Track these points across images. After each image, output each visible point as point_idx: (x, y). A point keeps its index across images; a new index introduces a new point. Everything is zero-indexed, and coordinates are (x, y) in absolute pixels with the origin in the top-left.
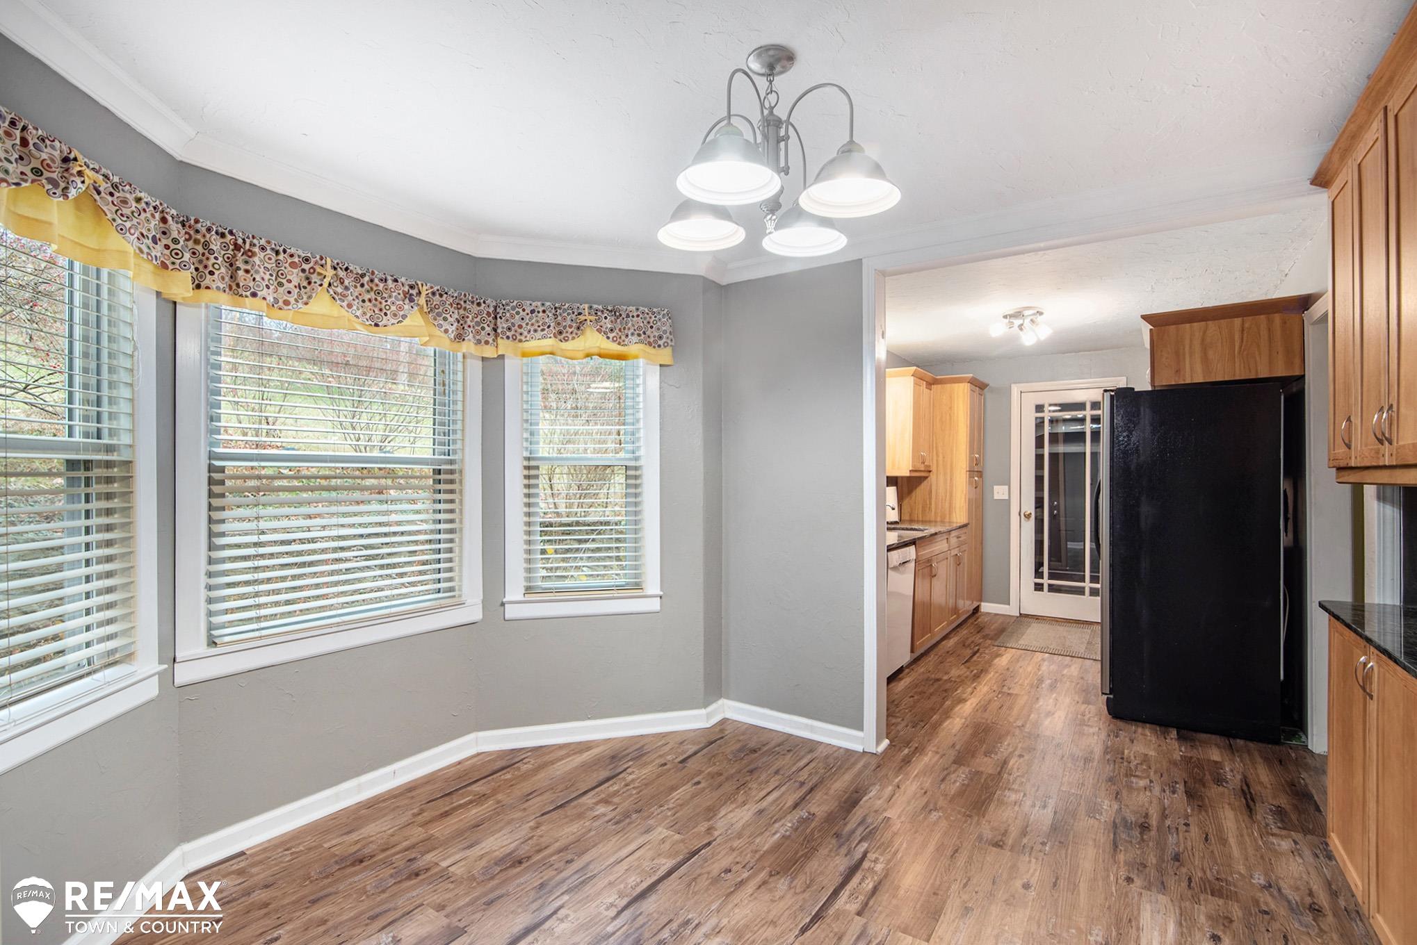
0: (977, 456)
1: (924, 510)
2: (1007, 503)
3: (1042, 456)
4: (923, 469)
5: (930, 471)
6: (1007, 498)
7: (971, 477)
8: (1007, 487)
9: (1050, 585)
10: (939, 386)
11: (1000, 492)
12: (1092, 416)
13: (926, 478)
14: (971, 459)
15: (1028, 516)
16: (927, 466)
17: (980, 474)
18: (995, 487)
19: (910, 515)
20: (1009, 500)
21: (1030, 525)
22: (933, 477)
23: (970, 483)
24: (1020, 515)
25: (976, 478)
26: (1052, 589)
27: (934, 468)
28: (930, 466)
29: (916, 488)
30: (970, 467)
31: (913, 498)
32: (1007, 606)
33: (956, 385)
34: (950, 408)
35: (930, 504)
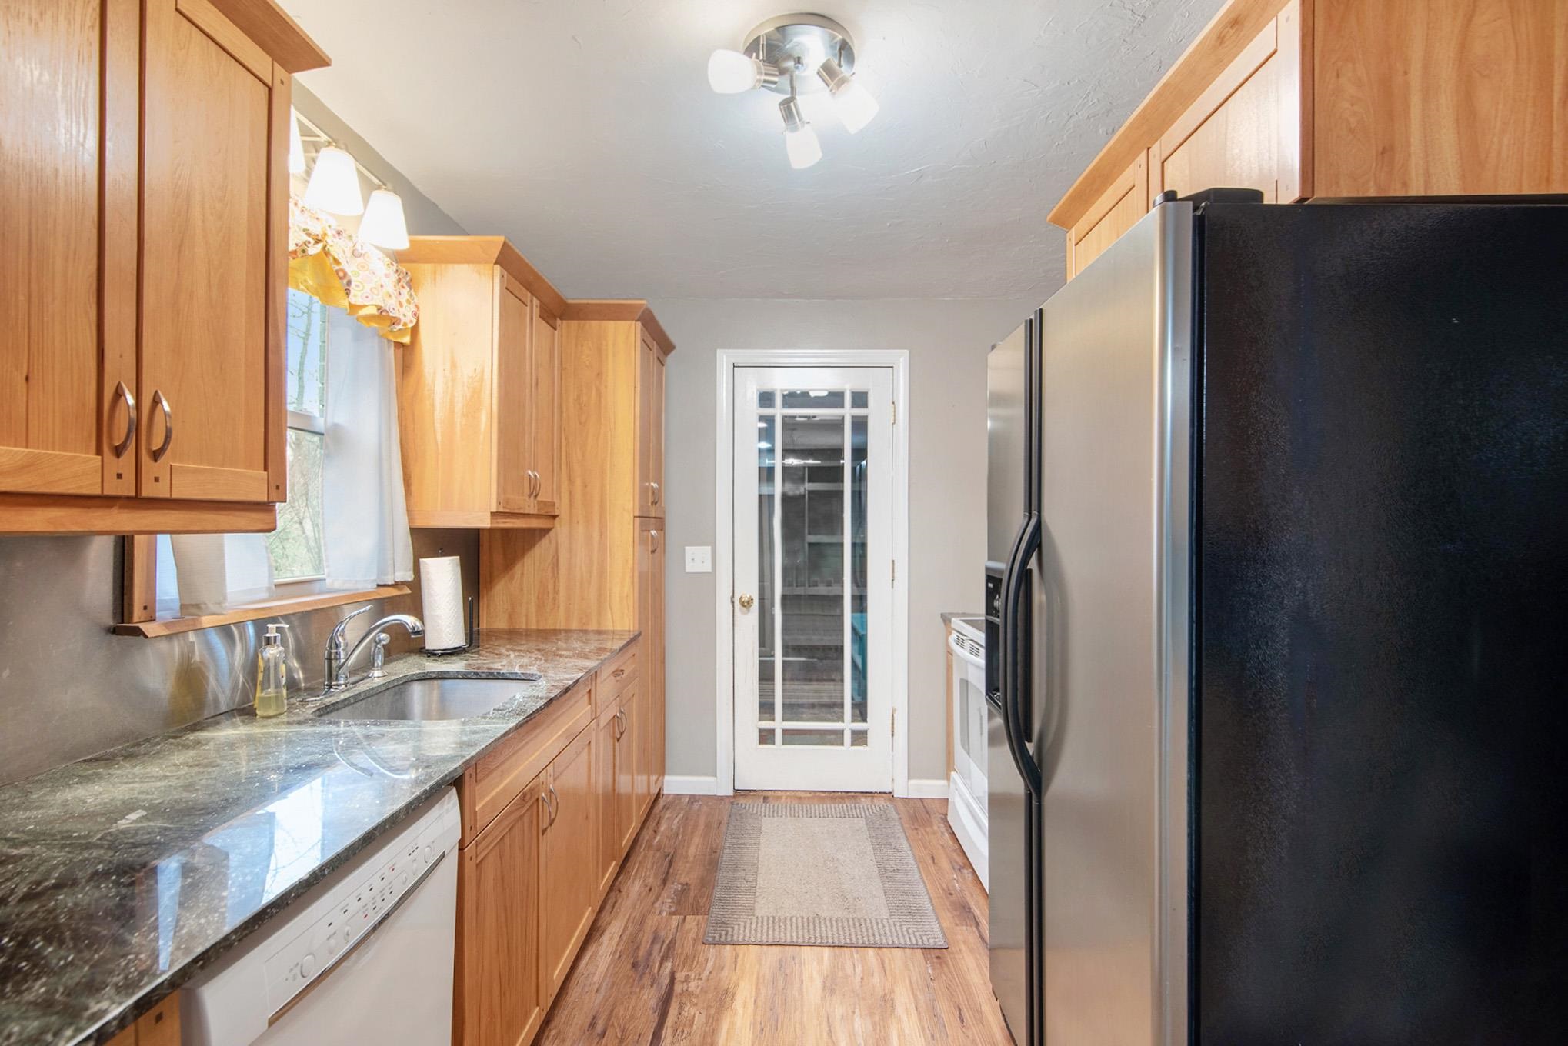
0: (655, 485)
1: (540, 606)
2: (711, 577)
3: (771, 497)
4: (532, 510)
5: (554, 517)
6: (710, 570)
7: (644, 529)
8: (709, 548)
9: (785, 732)
10: (574, 324)
11: (696, 558)
12: (853, 417)
13: (545, 532)
14: (644, 491)
15: (746, 604)
16: (545, 503)
17: (660, 522)
18: (687, 548)
19: (511, 617)
20: (712, 575)
21: (750, 620)
22: (561, 530)
23: (643, 541)
24: (733, 602)
25: (653, 532)
26: (791, 736)
27: (562, 509)
28: (554, 504)
29: (523, 555)
30: (641, 507)
31: (518, 575)
32: (712, 779)
33: (612, 322)
34: (599, 374)
35: (556, 591)
